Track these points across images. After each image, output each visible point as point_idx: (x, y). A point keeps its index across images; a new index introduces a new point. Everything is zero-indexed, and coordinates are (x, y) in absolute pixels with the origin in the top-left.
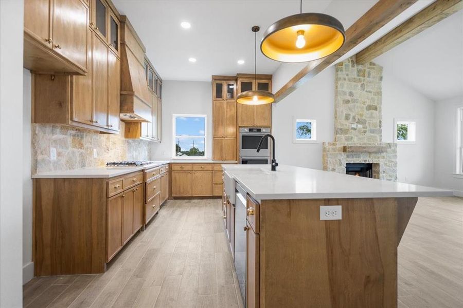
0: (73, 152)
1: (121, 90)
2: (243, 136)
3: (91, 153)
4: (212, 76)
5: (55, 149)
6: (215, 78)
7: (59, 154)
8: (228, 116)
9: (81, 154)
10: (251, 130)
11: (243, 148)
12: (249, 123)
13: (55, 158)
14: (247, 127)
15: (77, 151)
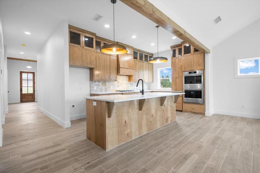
0: (102, 88)
1: (117, 67)
2: (185, 77)
3: (109, 88)
4: (171, 47)
5: (96, 87)
6: (172, 47)
7: (97, 88)
8: (179, 66)
9: (105, 88)
10: (190, 73)
11: (185, 84)
12: (189, 69)
13: (96, 89)
14: (188, 71)
15: (103, 87)
